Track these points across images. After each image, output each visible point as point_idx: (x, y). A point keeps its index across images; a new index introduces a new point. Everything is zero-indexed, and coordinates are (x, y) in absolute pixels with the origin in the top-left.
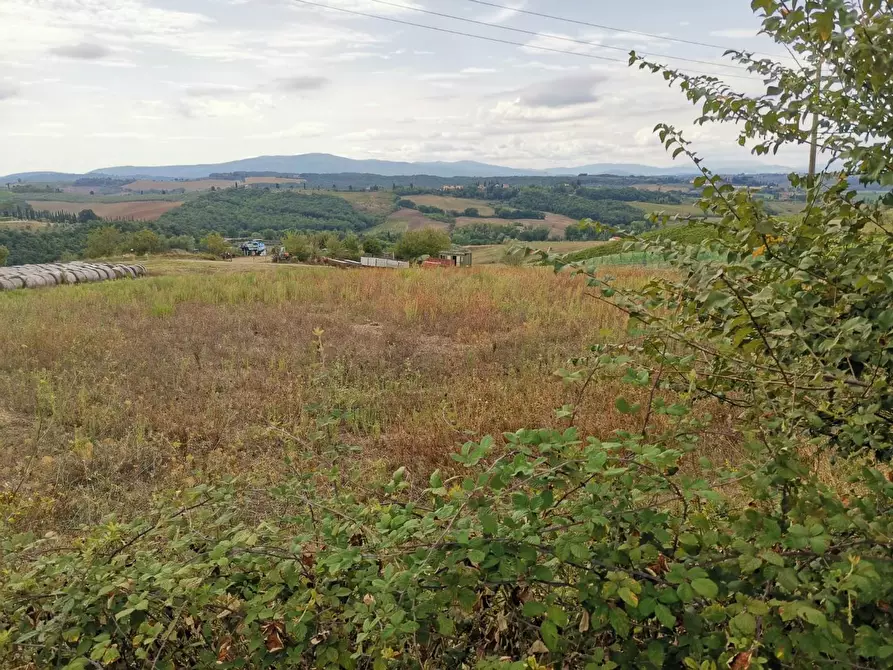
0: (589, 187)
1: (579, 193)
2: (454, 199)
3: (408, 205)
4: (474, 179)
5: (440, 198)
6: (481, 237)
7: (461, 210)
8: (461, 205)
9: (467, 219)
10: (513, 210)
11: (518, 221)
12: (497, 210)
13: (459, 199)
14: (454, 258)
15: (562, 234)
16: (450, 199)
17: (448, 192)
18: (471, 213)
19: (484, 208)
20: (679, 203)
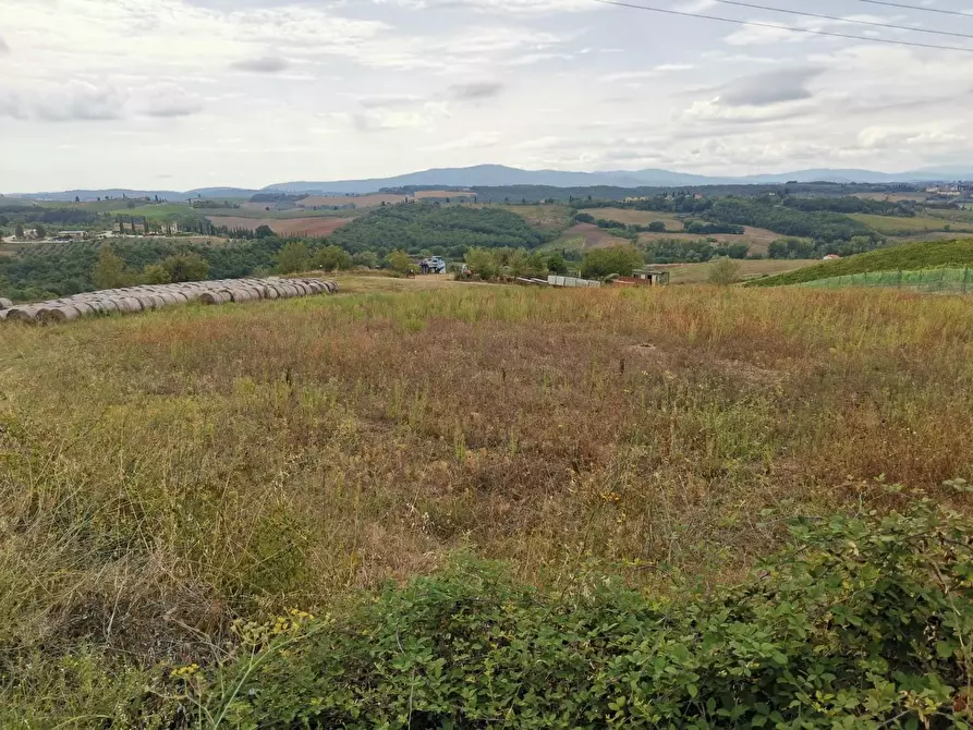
0: (799, 196)
1: (786, 204)
2: (638, 212)
3: (586, 219)
4: (661, 189)
5: (622, 211)
6: (667, 254)
7: (645, 225)
8: (646, 218)
9: (652, 234)
10: (705, 224)
11: (713, 236)
12: (687, 225)
13: (644, 212)
14: (650, 277)
15: (765, 251)
16: (633, 212)
17: (631, 205)
18: (656, 228)
19: (671, 221)
20: (913, 215)
